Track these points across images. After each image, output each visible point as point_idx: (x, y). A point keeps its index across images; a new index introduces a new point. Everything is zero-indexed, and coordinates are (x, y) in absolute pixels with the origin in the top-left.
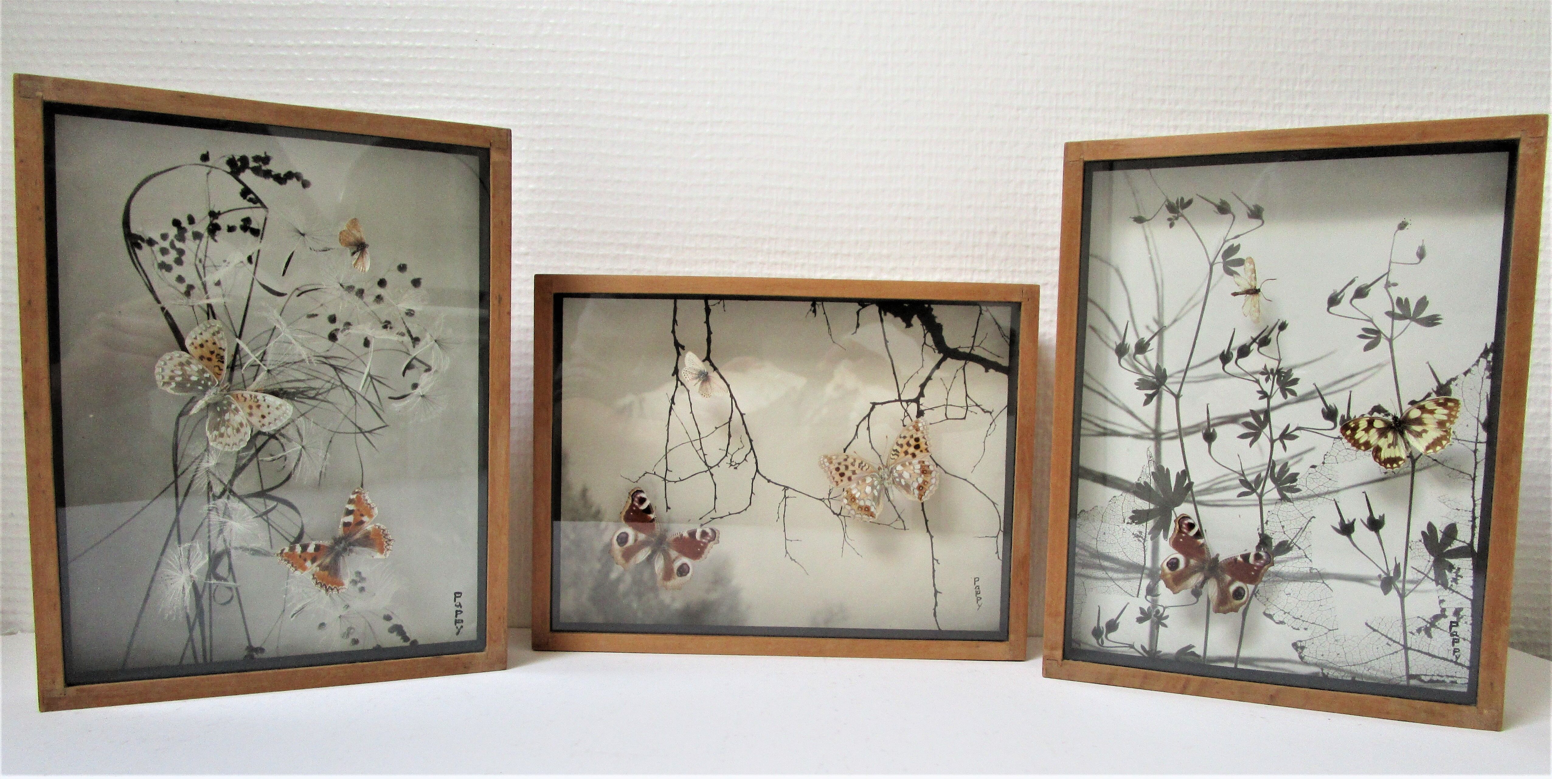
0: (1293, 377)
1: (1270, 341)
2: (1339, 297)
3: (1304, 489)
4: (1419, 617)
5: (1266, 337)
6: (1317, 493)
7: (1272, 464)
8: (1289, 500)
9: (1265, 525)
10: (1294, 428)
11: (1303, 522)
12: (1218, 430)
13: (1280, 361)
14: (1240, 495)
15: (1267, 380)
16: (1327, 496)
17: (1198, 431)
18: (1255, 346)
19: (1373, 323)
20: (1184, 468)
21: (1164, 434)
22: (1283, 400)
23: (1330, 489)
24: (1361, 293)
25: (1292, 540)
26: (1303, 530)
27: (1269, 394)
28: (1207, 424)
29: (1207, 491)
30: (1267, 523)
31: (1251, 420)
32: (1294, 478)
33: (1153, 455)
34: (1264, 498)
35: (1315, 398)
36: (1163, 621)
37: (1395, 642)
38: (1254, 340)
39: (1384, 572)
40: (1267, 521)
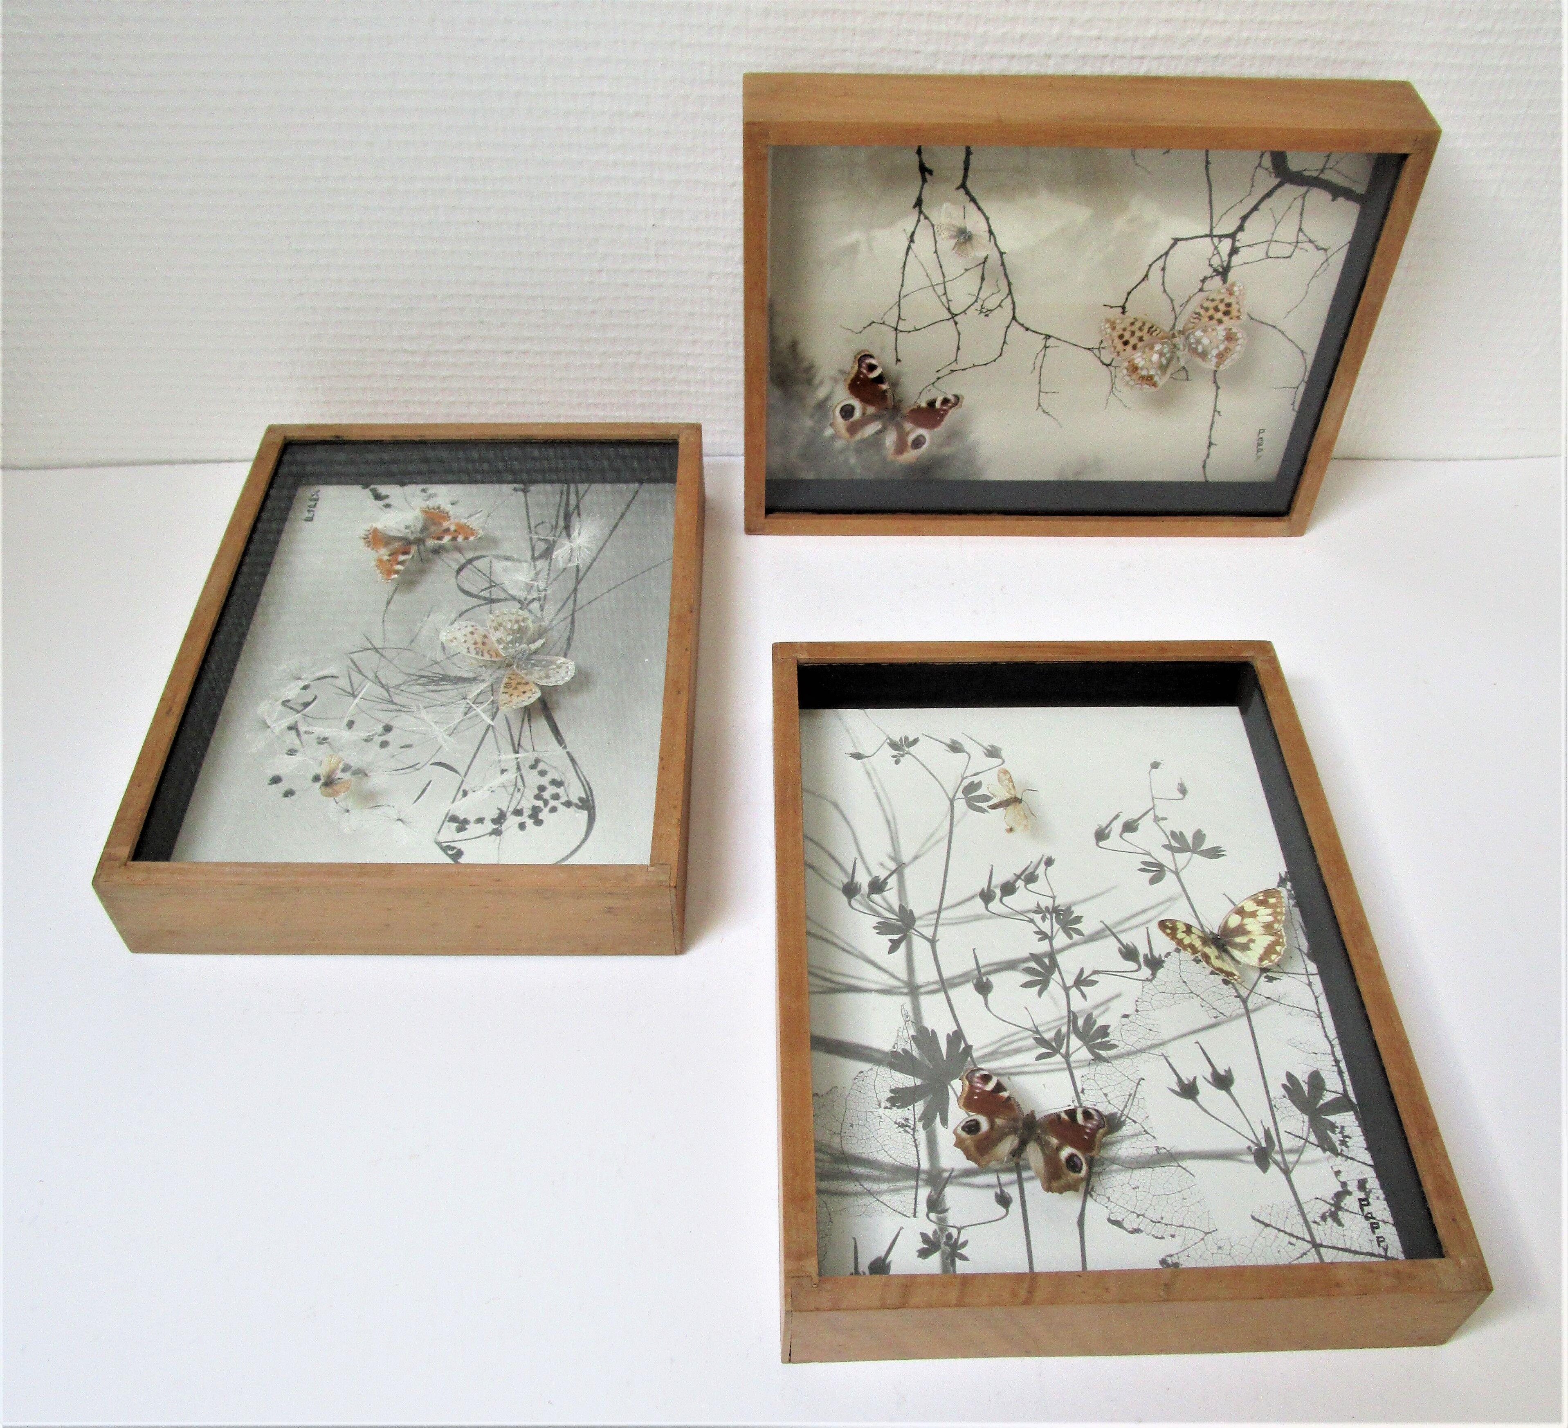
0: (1074, 915)
1: (1038, 876)
2: (1106, 832)
3: (1121, 1044)
4: (1317, 1198)
5: (1032, 874)
6: (1139, 1047)
7: (1072, 1017)
8: (1105, 1060)
9: (1081, 1095)
10: (1090, 973)
11: (1131, 1086)
12: (994, 979)
13: (1054, 898)
14: (1039, 1057)
15: (1044, 919)
16: (1152, 1051)
17: (967, 981)
18: (1020, 883)
19: (1151, 856)
20: (956, 1028)
21: (922, 986)
22: (1067, 941)
23: (1154, 1042)
24: (1130, 827)
25: (1122, 1112)
26: (1132, 1096)
27: (1049, 934)
28: (976, 972)
29: (993, 1055)
30: (1082, 1092)
31: (1033, 964)
32: (1104, 1031)
33: (911, 1014)
34: (1072, 1059)
35: (1106, 936)
36: (962, 1251)
37: (1298, 1238)
38: (1018, 877)
39: (1252, 1142)
40: (1083, 1090)
